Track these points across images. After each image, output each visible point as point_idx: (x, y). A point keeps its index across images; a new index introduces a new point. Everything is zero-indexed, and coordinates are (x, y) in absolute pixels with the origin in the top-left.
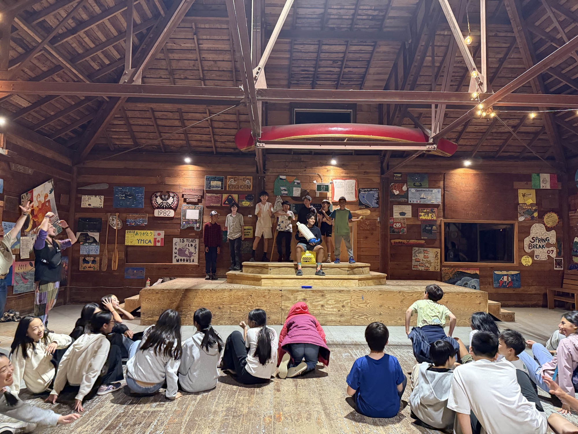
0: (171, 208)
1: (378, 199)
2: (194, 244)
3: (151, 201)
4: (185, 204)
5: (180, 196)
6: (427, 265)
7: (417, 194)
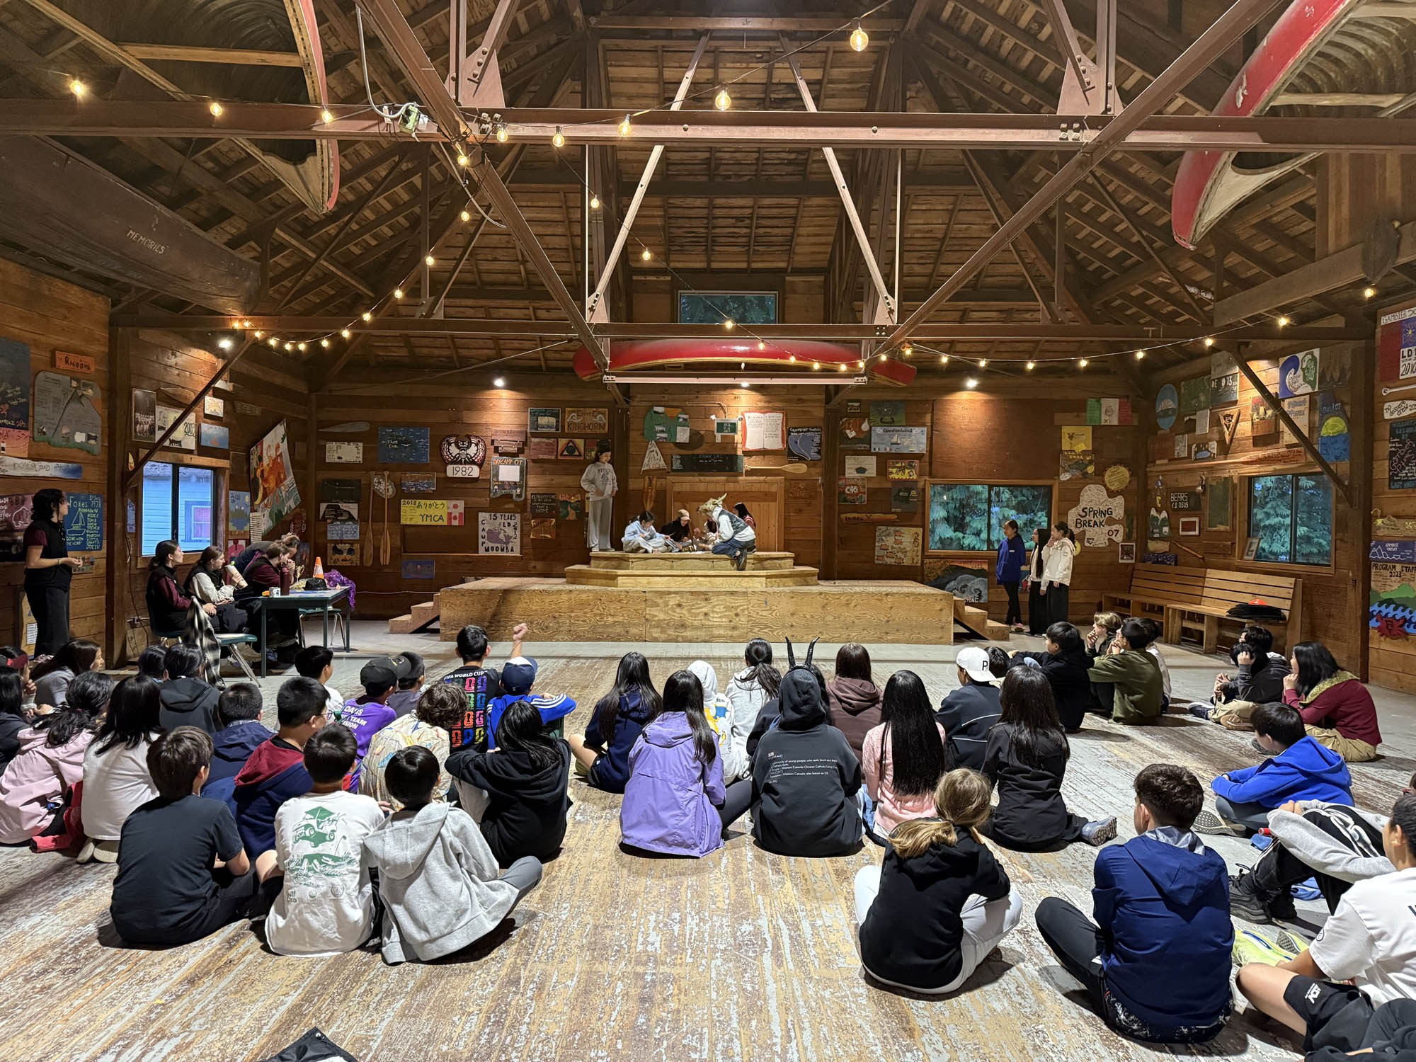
0: (473, 463)
1: (820, 445)
2: (512, 523)
3: (441, 450)
4: (497, 456)
5: (488, 442)
6: (900, 555)
7: (887, 436)
